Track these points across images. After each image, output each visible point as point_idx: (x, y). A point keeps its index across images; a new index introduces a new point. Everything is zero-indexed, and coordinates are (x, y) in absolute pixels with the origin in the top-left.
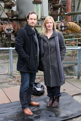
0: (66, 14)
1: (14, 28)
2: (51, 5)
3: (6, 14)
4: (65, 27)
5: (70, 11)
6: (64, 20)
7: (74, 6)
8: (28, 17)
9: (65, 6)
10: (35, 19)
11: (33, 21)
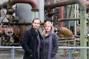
0: (59, 20)
1: (14, 31)
2: (46, 13)
3: (8, 19)
4: (58, 31)
5: (62, 18)
6: (57, 26)
7: (66, 14)
8: (33, 21)
9: (58, 13)
10: (38, 24)
11: (37, 25)
